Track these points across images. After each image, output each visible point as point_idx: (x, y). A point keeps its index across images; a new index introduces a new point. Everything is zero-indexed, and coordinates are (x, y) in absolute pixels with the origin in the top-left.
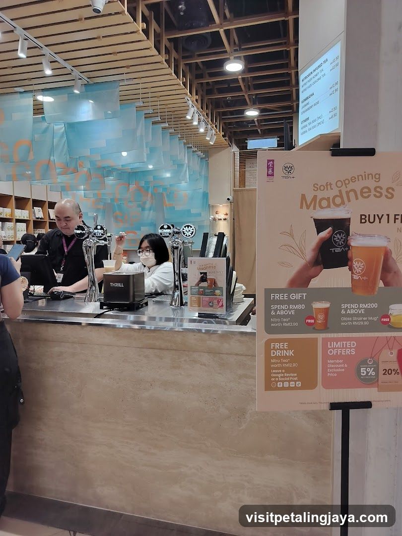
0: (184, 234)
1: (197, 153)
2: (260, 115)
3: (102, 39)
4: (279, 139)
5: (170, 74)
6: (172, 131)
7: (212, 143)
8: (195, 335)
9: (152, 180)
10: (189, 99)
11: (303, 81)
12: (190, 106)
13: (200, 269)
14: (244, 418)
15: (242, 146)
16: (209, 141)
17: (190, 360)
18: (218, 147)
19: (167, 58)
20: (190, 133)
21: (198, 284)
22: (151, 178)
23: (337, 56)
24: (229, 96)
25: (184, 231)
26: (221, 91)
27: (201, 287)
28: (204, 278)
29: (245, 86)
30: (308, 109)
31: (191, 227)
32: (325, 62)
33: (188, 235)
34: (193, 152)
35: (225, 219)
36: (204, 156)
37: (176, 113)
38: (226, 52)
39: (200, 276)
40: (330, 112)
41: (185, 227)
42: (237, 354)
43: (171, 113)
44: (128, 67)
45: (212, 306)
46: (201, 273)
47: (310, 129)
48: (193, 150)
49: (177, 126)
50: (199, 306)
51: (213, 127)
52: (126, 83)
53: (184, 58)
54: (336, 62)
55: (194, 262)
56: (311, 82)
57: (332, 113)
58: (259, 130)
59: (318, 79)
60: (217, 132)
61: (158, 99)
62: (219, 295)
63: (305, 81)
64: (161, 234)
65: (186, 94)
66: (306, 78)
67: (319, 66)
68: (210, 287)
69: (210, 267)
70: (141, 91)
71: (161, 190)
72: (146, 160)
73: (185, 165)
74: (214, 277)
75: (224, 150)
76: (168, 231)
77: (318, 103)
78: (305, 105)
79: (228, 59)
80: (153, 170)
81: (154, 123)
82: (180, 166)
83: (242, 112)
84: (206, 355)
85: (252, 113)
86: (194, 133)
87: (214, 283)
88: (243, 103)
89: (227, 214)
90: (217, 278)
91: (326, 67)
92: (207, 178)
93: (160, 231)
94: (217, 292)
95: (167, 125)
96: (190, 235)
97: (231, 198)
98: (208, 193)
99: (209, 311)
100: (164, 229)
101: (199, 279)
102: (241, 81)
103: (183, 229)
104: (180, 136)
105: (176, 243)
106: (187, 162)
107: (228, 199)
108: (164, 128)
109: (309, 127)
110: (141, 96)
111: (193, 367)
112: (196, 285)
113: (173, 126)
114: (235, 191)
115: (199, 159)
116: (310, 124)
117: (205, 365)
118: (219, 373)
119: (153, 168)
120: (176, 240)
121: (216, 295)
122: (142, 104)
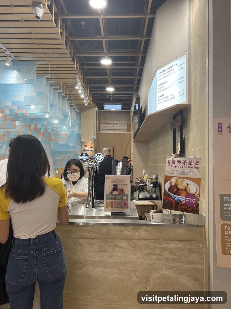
0: (97, 159)
1: (75, 109)
2: (115, 91)
3: (33, 34)
4: (122, 105)
5: (70, 61)
6: (64, 95)
7: (86, 104)
8: (115, 228)
9: (47, 124)
10: (78, 77)
11: (159, 74)
12: (78, 81)
13: (113, 182)
14: (149, 283)
15: (101, 108)
16: (85, 103)
17: (112, 245)
18: (89, 107)
19: (70, 52)
20: (72, 97)
21: (111, 193)
22: (46, 123)
23: (183, 63)
24: (98, 78)
25: (96, 157)
26: (92, 74)
27: (114, 195)
28: (115, 188)
29: (109, 73)
30: (163, 90)
31: (101, 155)
32: (175, 65)
33: (99, 160)
34: (74, 108)
35: (91, 151)
36: (79, 111)
37: (67, 84)
38: (103, 52)
39: (113, 187)
40: (179, 93)
41: (97, 155)
42: (144, 240)
43: (64, 84)
44: (45, 53)
45: (120, 207)
46: (114, 185)
47: (165, 101)
48: (73, 107)
49: (66, 92)
50: (112, 207)
51: (87, 95)
52: (41, 63)
53: (77, 52)
54: (183, 66)
55: (109, 178)
56: (166, 75)
57: (181, 93)
58: (112, 99)
59: (171, 74)
60: (89, 98)
61: (58, 75)
62: (126, 200)
63: (161, 74)
64: (81, 159)
65: (77, 74)
66: (161, 72)
67: (171, 67)
68: (120, 194)
69: (119, 181)
70: (49, 69)
71: (49, 131)
72: (49, 111)
73: (69, 116)
74: (122, 188)
75: (90, 109)
76: (86, 157)
77: (170, 87)
78: (161, 88)
79: (104, 57)
80: (48, 118)
81: (54, 89)
82: (66, 116)
83: (105, 88)
84: (123, 241)
85: (110, 89)
86: (74, 97)
87: (122, 191)
88: (106, 83)
89: (92, 148)
90: (124, 189)
91: (176, 68)
92: (80, 125)
93: (80, 157)
94: (125, 198)
95: (62, 91)
96: (101, 160)
97: (95, 137)
98: (80, 134)
99: (119, 210)
100: (83, 156)
101: (112, 189)
102: (108, 70)
103: (96, 156)
104: (67, 98)
105: (91, 166)
106: (70, 114)
107: (93, 138)
108: (59, 93)
109: (164, 100)
110: (49, 72)
111: (115, 250)
112: (110, 193)
113: (64, 92)
114: (97, 134)
115: (76, 113)
116: (164, 98)
117: (122, 248)
118: (132, 253)
119: (49, 116)
120: (91, 163)
121: (124, 200)
122: (50, 77)
